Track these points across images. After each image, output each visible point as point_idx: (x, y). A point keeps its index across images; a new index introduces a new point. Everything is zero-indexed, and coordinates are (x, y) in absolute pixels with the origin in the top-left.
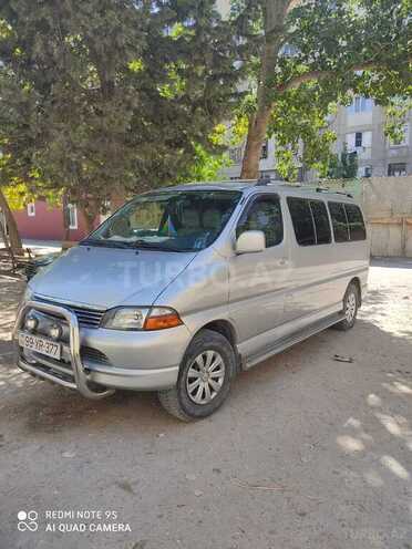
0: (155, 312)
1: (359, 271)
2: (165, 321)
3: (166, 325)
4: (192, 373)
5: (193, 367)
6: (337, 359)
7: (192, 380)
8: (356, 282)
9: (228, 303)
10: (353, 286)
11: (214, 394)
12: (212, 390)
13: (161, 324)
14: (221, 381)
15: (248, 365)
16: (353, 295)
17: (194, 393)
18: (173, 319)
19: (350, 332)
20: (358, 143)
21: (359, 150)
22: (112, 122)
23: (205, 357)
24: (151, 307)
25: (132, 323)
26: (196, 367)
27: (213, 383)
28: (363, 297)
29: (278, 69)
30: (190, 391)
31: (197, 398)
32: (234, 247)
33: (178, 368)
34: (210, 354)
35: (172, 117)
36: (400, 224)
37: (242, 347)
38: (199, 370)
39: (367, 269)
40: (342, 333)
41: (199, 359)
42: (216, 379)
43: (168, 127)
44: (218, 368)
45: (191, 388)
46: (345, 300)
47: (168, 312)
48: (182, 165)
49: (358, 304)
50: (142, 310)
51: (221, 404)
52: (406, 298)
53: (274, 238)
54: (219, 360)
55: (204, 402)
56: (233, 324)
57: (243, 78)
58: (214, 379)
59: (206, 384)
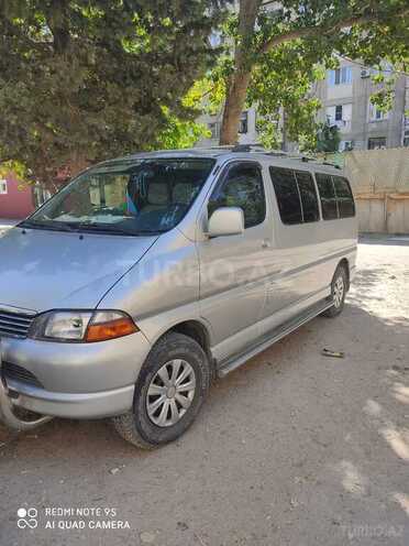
0: (100, 318)
1: (347, 252)
2: (113, 329)
3: (114, 334)
4: (153, 389)
5: (155, 382)
6: (325, 353)
7: (153, 399)
8: (344, 263)
9: (200, 298)
10: (342, 269)
11: (183, 411)
12: (179, 406)
13: (109, 332)
14: (191, 395)
15: (225, 372)
16: (341, 279)
17: (157, 414)
18: (125, 325)
19: (338, 319)
20: (339, 117)
21: (339, 124)
22: (62, 79)
23: (170, 369)
24: (94, 311)
25: (70, 332)
26: (159, 381)
27: (181, 399)
28: (351, 279)
29: (257, 28)
30: (151, 413)
31: (162, 421)
32: (205, 229)
33: (133, 387)
34: (177, 363)
35: (135, 74)
36: (383, 200)
37: (218, 350)
38: (162, 385)
39: (356, 248)
40: (330, 320)
41: (162, 372)
42: (185, 394)
43: (131, 88)
44: (187, 380)
45: (151, 409)
46: (333, 284)
47: (117, 316)
48: (149, 132)
49: (346, 288)
50: (83, 315)
51: (192, 422)
52: (393, 278)
53: (254, 217)
54: (188, 370)
55: (170, 423)
56: (206, 324)
57: (216, 28)
58: (181, 393)
59: (173, 400)
